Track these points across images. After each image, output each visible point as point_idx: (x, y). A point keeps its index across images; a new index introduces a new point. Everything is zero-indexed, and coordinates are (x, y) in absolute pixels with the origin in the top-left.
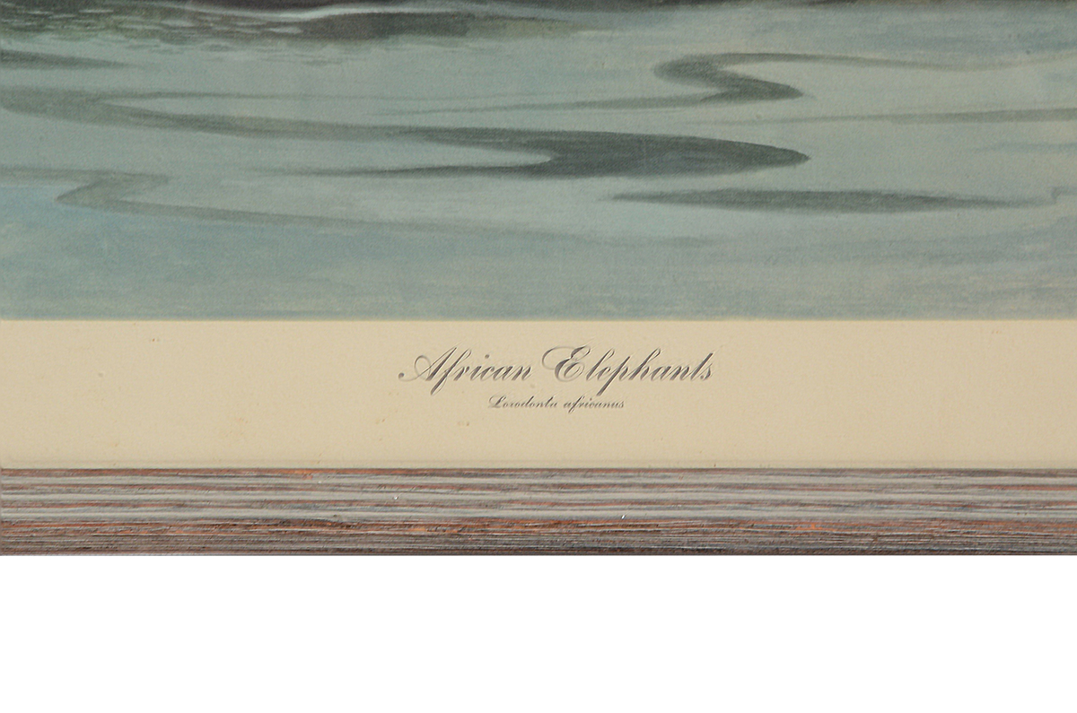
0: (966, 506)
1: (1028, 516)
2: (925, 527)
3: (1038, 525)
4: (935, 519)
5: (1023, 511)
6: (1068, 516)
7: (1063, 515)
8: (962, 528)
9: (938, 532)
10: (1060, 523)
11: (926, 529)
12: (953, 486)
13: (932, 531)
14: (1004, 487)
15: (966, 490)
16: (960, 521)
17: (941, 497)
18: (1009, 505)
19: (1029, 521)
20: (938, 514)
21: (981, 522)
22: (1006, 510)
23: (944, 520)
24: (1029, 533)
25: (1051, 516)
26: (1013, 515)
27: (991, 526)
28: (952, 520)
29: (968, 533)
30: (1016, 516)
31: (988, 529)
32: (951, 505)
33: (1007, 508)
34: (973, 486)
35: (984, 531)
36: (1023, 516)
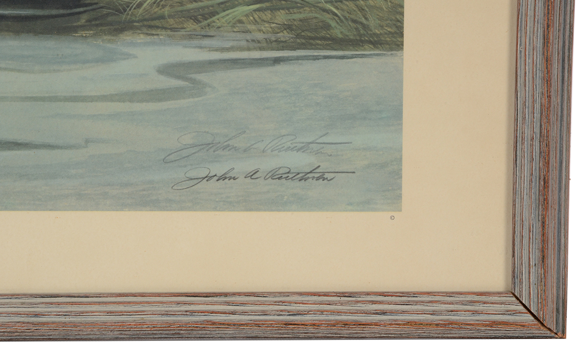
0: (36, 315)
1: (71, 319)
2: (13, 326)
3: (75, 325)
4: (19, 322)
5: (68, 317)
6: (92, 319)
7: (89, 319)
8: (33, 327)
9: (20, 329)
10: (87, 323)
11: (13, 328)
12: (31, 304)
13: (16, 329)
14: (59, 304)
15: (38, 306)
16: (33, 324)
17: (24, 310)
18: (60, 314)
19: (70, 322)
20: (22, 319)
21: (44, 324)
22: (59, 316)
23: (24, 323)
24: (70, 329)
25: (83, 319)
26: (63, 319)
27: (49, 326)
28: (28, 323)
29: (36, 330)
30: (64, 319)
31: (48, 327)
32: (28, 315)
33: (59, 315)
34: (43, 303)
35: (45, 328)
36: (68, 319)
